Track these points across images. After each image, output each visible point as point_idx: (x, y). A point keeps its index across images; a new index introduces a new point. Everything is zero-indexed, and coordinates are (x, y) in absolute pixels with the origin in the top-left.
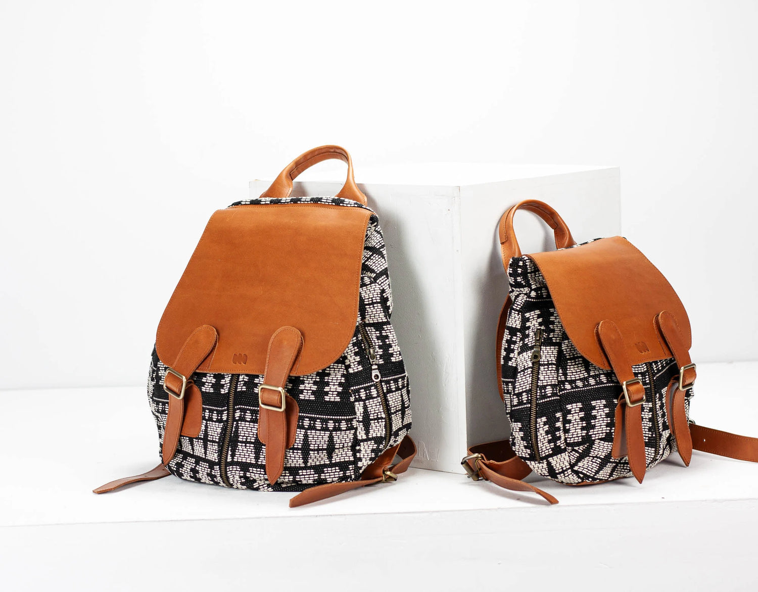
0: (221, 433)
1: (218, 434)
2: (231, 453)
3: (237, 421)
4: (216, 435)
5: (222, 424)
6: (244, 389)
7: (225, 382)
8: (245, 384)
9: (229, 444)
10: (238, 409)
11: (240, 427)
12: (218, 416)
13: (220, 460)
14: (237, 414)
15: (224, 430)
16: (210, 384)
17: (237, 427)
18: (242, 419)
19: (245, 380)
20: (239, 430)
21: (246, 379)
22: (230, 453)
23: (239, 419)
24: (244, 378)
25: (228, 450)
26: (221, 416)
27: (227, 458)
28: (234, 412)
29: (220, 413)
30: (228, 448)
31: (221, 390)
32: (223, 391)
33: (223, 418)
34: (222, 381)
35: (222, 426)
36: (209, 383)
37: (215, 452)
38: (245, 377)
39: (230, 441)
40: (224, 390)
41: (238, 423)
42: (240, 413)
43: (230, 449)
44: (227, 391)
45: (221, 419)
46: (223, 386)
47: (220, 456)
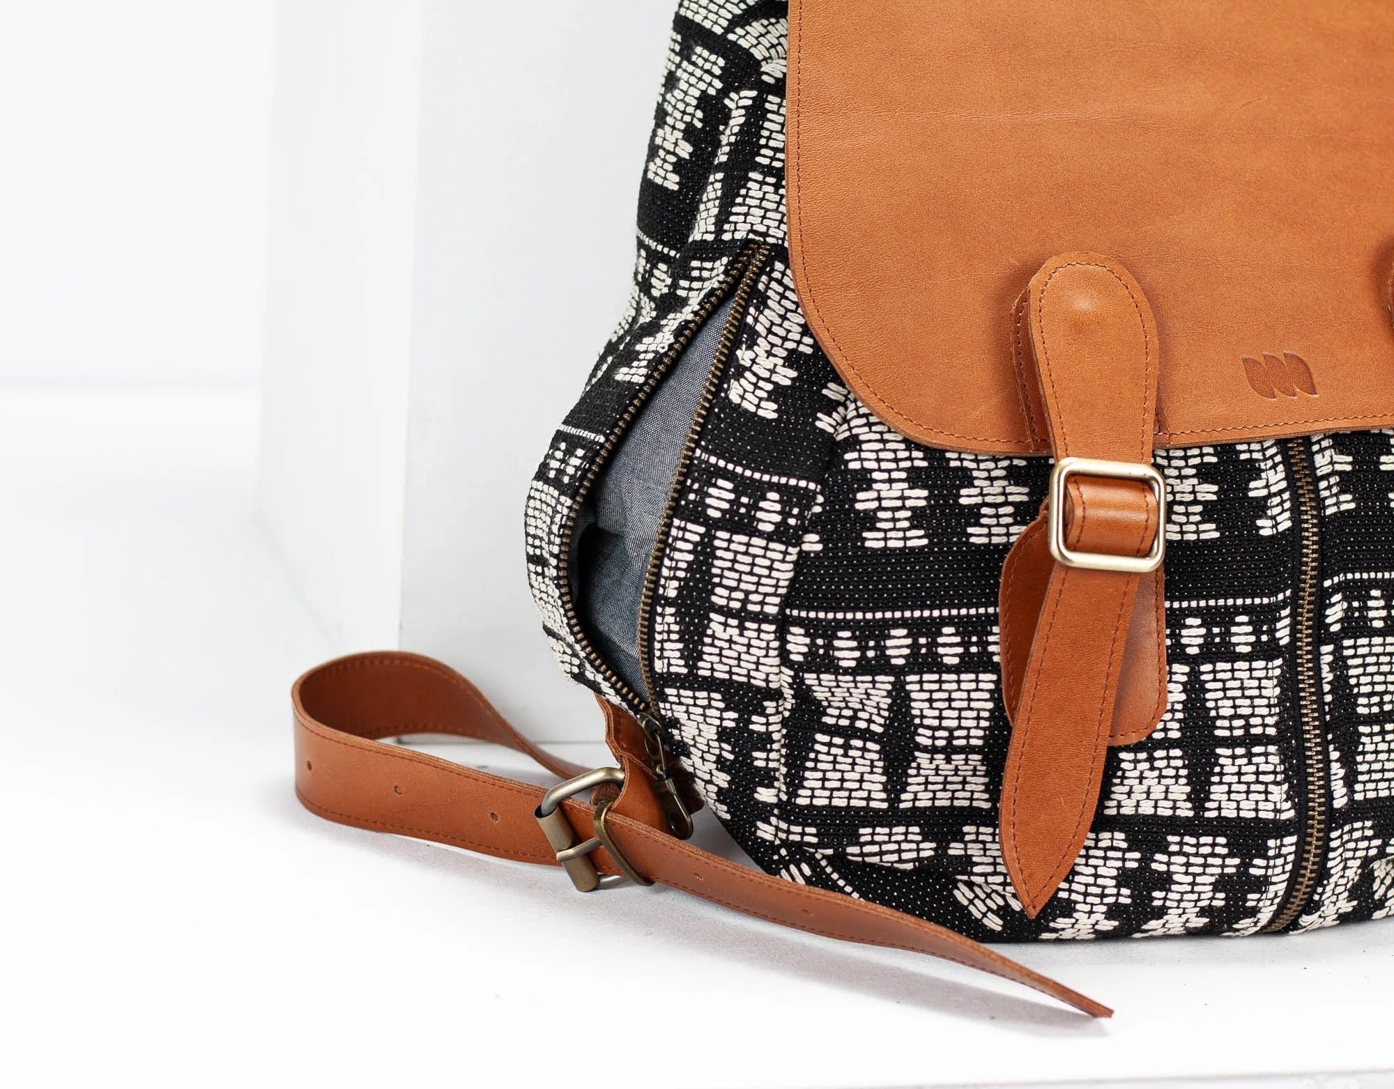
0: (1281, 700)
1: (1269, 706)
2: (1342, 773)
3: (1336, 639)
4: (1265, 711)
5: (1279, 662)
6: (1347, 503)
7: (1267, 486)
8: (1346, 482)
9: (1323, 736)
10: (1336, 589)
11: (1350, 662)
12: (1257, 632)
13: (1302, 808)
14: (1335, 613)
15: (1288, 683)
16: (1192, 509)
17: (1340, 663)
18: (1356, 626)
19: (1338, 467)
20: (1352, 672)
21: (1344, 463)
22: (1337, 770)
23: (1343, 629)
24: (1332, 463)
25: (1327, 762)
26: (1272, 631)
27: (1329, 796)
28: (1321, 604)
29: (1263, 618)
30: (1326, 753)
31: (1259, 523)
32: (1265, 528)
33: (1278, 635)
34: (1252, 485)
35: (1278, 672)
36: (1187, 504)
37: (1276, 783)
38: (1337, 458)
39: (1325, 728)
40: (1269, 523)
41: (1339, 649)
42: (1345, 605)
43: (1335, 755)
44: (1288, 524)
45: (1274, 640)
46: (1260, 506)
47: (1298, 794)
